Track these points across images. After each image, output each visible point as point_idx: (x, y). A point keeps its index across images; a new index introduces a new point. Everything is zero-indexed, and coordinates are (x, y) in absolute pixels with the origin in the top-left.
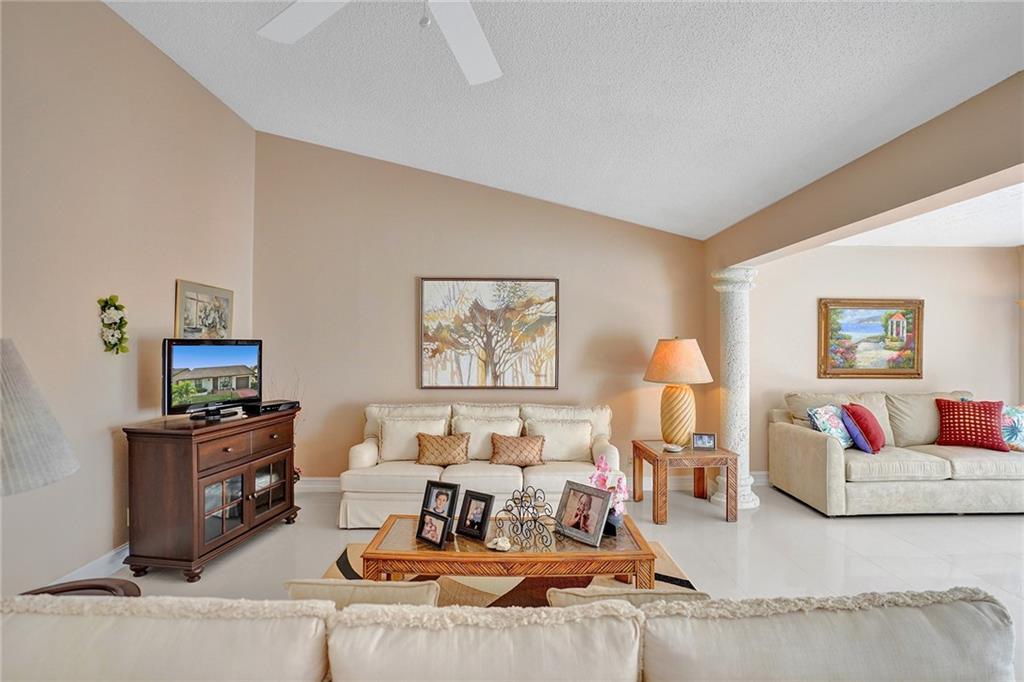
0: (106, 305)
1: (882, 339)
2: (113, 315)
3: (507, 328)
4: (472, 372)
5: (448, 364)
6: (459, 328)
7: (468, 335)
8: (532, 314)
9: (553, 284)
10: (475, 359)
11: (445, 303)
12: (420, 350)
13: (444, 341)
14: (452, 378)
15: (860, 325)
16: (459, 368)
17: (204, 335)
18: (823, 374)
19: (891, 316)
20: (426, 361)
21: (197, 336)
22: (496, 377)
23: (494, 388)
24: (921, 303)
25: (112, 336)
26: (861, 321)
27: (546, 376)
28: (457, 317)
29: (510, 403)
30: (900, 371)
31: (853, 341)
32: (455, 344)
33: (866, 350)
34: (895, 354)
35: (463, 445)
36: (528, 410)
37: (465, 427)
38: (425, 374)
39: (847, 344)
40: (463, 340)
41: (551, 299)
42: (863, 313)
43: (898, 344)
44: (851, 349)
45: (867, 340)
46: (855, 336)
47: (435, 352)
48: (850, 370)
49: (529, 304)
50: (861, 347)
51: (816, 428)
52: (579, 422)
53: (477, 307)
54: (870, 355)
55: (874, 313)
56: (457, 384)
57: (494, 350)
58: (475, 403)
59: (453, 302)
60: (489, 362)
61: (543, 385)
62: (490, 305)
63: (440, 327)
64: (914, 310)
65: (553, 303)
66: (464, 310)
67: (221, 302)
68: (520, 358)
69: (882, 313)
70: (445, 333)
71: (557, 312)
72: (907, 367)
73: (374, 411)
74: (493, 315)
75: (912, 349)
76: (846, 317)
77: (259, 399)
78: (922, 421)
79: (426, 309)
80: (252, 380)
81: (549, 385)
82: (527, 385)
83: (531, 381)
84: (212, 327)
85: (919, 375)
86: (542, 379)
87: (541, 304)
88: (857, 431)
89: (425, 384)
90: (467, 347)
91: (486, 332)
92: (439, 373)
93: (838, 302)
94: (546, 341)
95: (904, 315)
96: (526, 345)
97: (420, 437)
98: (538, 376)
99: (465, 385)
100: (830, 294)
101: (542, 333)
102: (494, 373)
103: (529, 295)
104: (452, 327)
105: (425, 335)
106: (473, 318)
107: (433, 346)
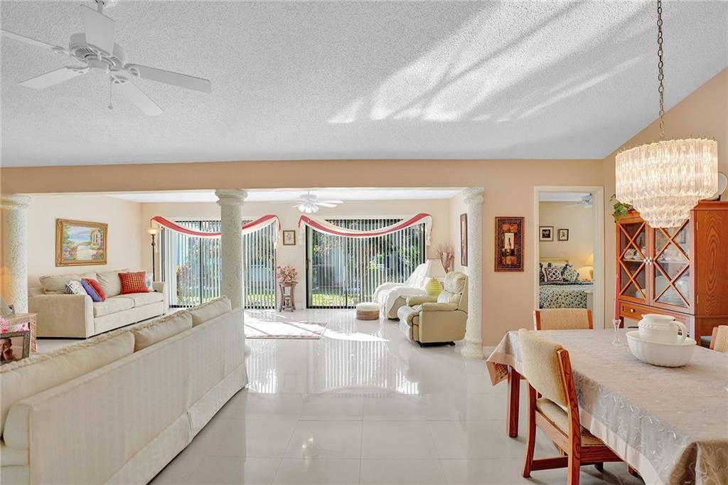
1: (90, 244)
15: (79, 236)
18: (58, 264)
19: (94, 231)
24: (107, 225)
26: (80, 233)
30: (97, 261)
31: (75, 245)
33: (82, 249)
34: (95, 252)
39: (73, 246)
42: (80, 229)
43: (96, 247)
44: (74, 249)
45: (82, 244)
46: (77, 242)
48: (74, 261)
50: (80, 247)
54: (84, 253)
55: (86, 229)
64: (103, 228)
69: (89, 229)
72: (100, 259)
75: (103, 249)
76: (71, 231)
78: (115, 284)
85: (106, 263)
93: (67, 221)
95: (99, 231)
100: (63, 217)
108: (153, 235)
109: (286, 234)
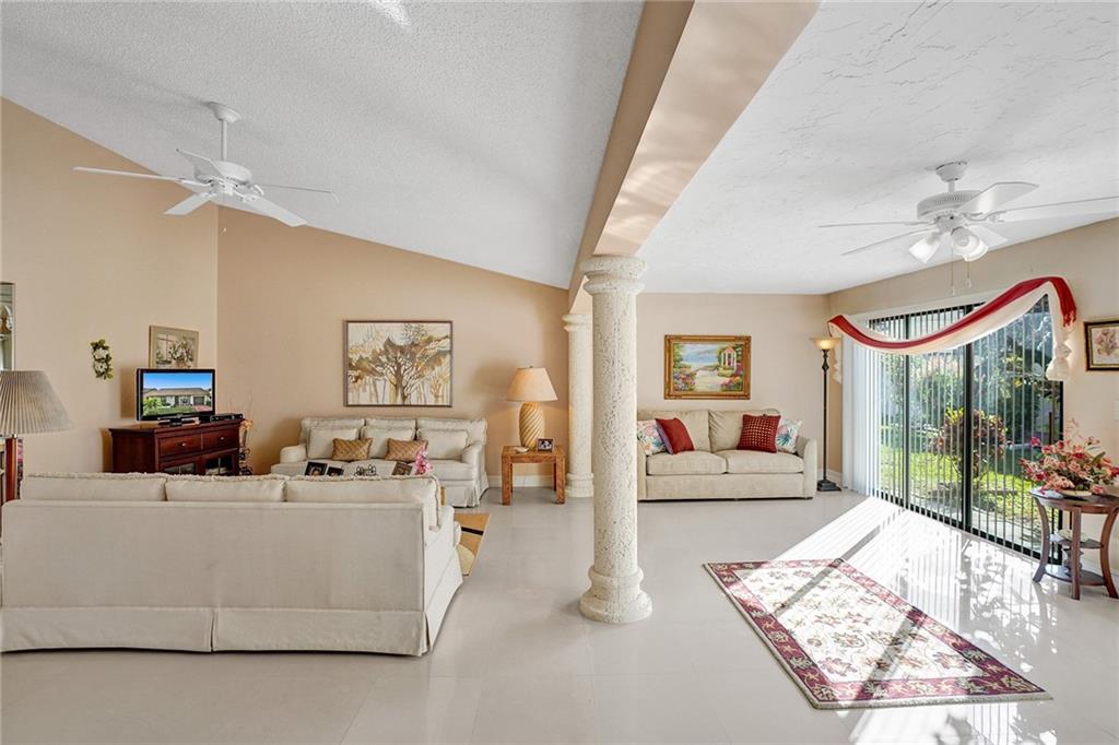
0: (96, 346)
1: (717, 368)
2: (102, 353)
3: (412, 359)
4: (385, 392)
5: (368, 388)
6: (376, 360)
7: (382, 365)
8: (432, 349)
9: (448, 325)
10: (388, 383)
11: (366, 341)
12: (346, 377)
13: (364, 370)
14: (371, 398)
15: (699, 356)
16: (376, 390)
17: (173, 365)
18: (668, 396)
19: (724, 349)
20: (351, 385)
21: (167, 367)
22: (404, 398)
23: (401, 406)
24: (748, 339)
25: (101, 367)
26: (699, 353)
27: (443, 397)
28: (374, 351)
29: (409, 418)
30: (732, 393)
31: (692, 370)
32: (372, 372)
33: (703, 376)
34: (727, 380)
35: (366, 447)
36: (422, 422)
37: (370, 434)
38: (350, 395)
39: (688, 372)
40: (378, 369)
41: (446, 337)
42: (700, 347)
43: (730, 372)
44: (691, 376)
45: (705, 369)
46: (694, 366)
47: (357, 378)
48: (689, 393)
49: (430, 340)
50: (698, 374)
52: (457, 431)
53: (389, 343)
54: (707, 381)
55: (710, 347)
56: (374, 403)
57: (402, 376)
58: (383, 417)
59: (371, 340)
60: (399, 385)
61: (440, 404)
62: (400, 342)
63: (361, 358)
64: (743, 345)
65: (448, 340)
66: (380, 346)
67: (188, 342)
68: (423, 383)
69: (717, 347)
70: (365, 363)
71: (452, 347)
72: (737, 390)
73: (307, 423)
74: (402, 350)
75: (741, 376)
76: (687, 351)
77: (213, 412)
78: (730, 431)
79: (350, 345)
80: (207, 399)
81: (446, 404)
82: (428, 403)
83: (431, 401)
84: (180, 359)
85: (747, 397)
86: (440, 399)
87: (439, 340)
88: (665, 437)
89: (350, 403)
90: (382, 374)
91: (396, 362)
92: (361, 395)
93: (679, 338)
94: (442, 369)
95: (734, 348)
96: (427, 373)
97: (335, 441)
98: (436, 396)
99: (381, 403)
100: (675, 332)
101: (440, 363)
102: (403, 394)
103: (430, 334)
104: (370, 359)
105: (350, 365)
106: (386, 352)
107: (356, 373)
108: (824, 351)
109: (1096, 332)
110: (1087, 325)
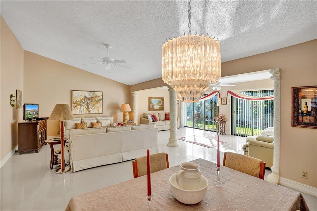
0: (11, 96)
1: (158, 104)
2: (14, 98)
3: (92, 101)
4: (84, 110)
5: (78, 109)
6: (81, 101)
7: (83, 103)
8: (97, 99)
9: (101, 93)
10: (85, 108)
11: (78, 96)
12: (71, 106)
13: (78, 104)
14: (79, 112)
15: (155, 102)
16: (81, 110)
18: (149, 110)
19: (160, 100)
20: (73, 108)
22: (89, 112)
23: (89, 114)
24: (164, 98)
26: (155, 101)
27: (100, 111)
28: (81, 99)
29: (93, 117)
30: (160, 109)
32: (80, 105)
34: (160, 106)
35: (85, 125)
36: (97, 118)
37: (85, 121)
38: (73, 111)
40: (82, 104)
41: (101, 96)
42: (155, 99)
43: (160, 105)
44: (154, 106)
46: (154, 103)
47: (75, 106)
48: (153, 109)
49: (96, 96)
50: (155, 105)
51: (148, 118)
52: (108, 119)
53: (85, 97)
54: (157, 107)
56: (81, 113)
57: (89, 106)
58: (88, 117)
59: (80, 96)
60: (88, 108)
61: (99, 113)
62: (88, 97)
63: (77, 101)
65: (101, 97)
66: (82, 98)
67: (21, 95)
68: (95, 108)
69: (158, 100)
70: (78, 103)
71: (102, 98)
72: (162, 109)
74: (89, 99)
75: (162, 106)
76: (153, 100)
78: (163, 117)
79: (73, 97)
80: (37, 113)
81: (100, 113)
82: (96, 113)
83: (97, 112)
84: (20, 100)
85: (163, 110)
87: (99, 97)
88: (154, 119)
89: (73, 113)
90: (83, 105)
91: (87, 102)
92: (76, 111)
93: (152, 97)
94: (100, 104)
96: (96, 105)
97: (76, 124)
99: (83, 113)
100: (150, 96)
101: (99, 103)
102: (89, 111)
103: (96, 95)
104: (79, 101)
105: (73, 103)
106: (84, 99)
107: (75, 105)
108: (178, 101)
109: (223, 99)
110: (222, 98)
